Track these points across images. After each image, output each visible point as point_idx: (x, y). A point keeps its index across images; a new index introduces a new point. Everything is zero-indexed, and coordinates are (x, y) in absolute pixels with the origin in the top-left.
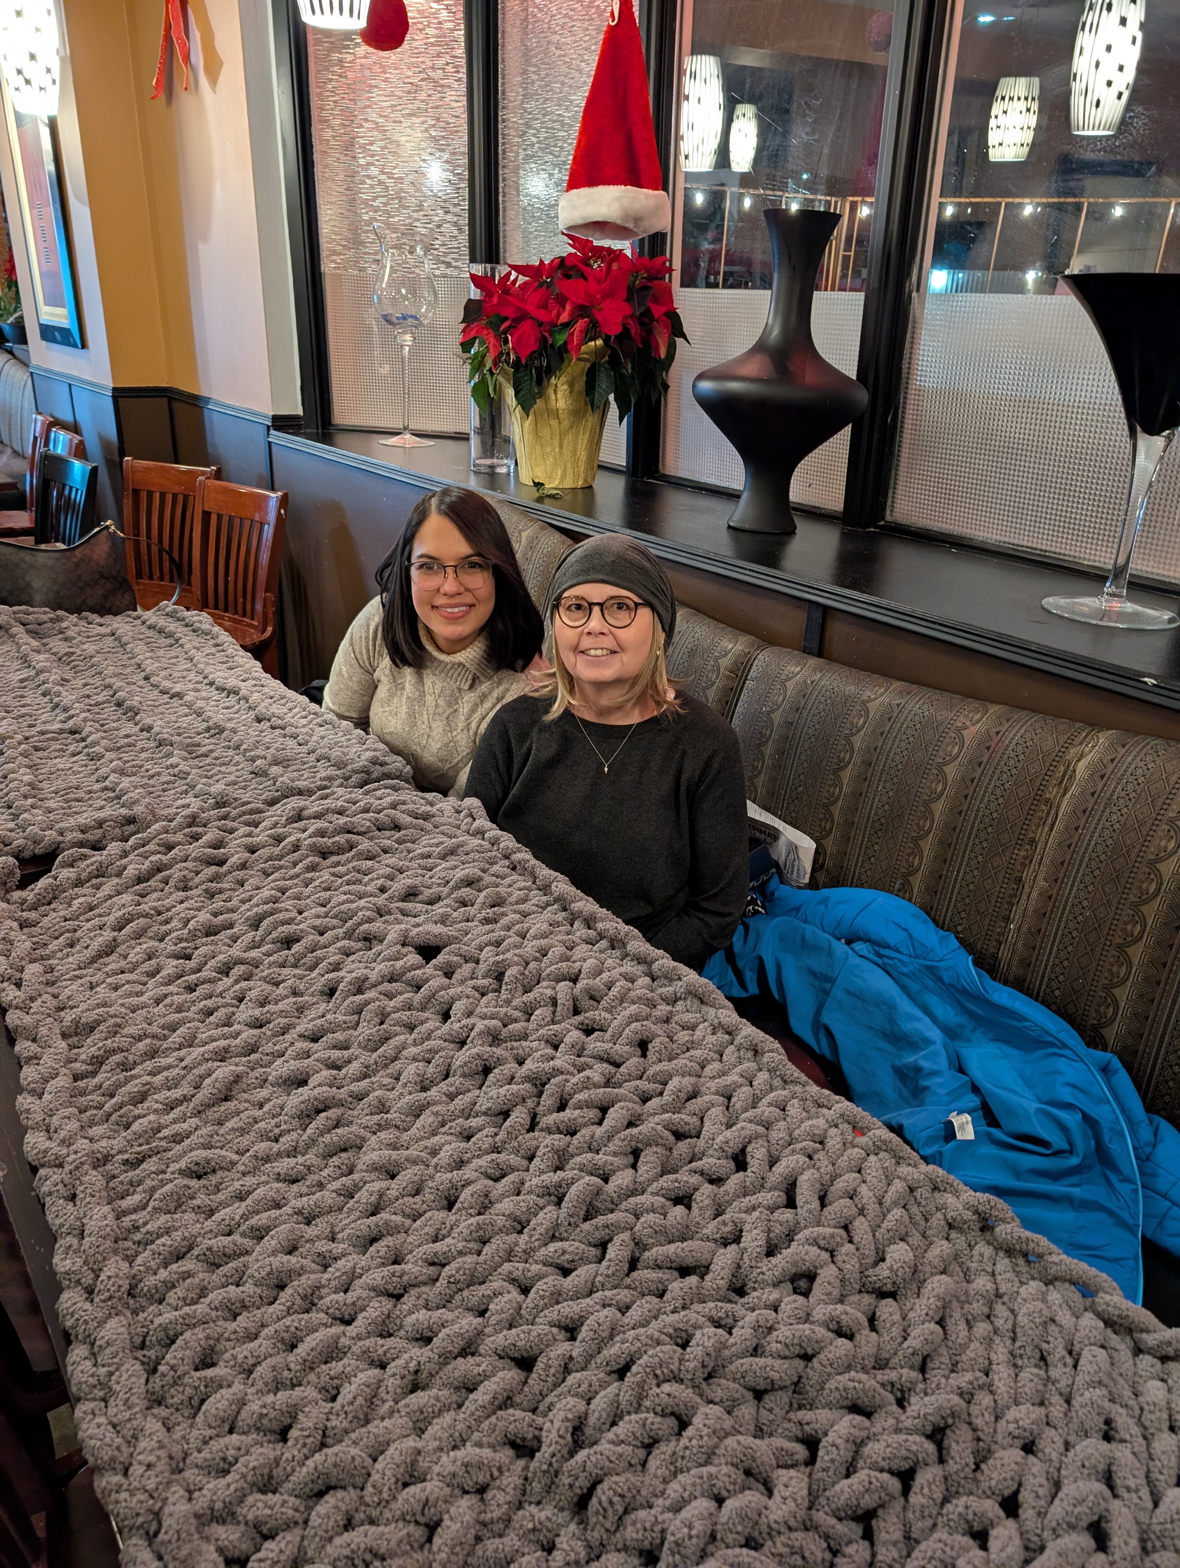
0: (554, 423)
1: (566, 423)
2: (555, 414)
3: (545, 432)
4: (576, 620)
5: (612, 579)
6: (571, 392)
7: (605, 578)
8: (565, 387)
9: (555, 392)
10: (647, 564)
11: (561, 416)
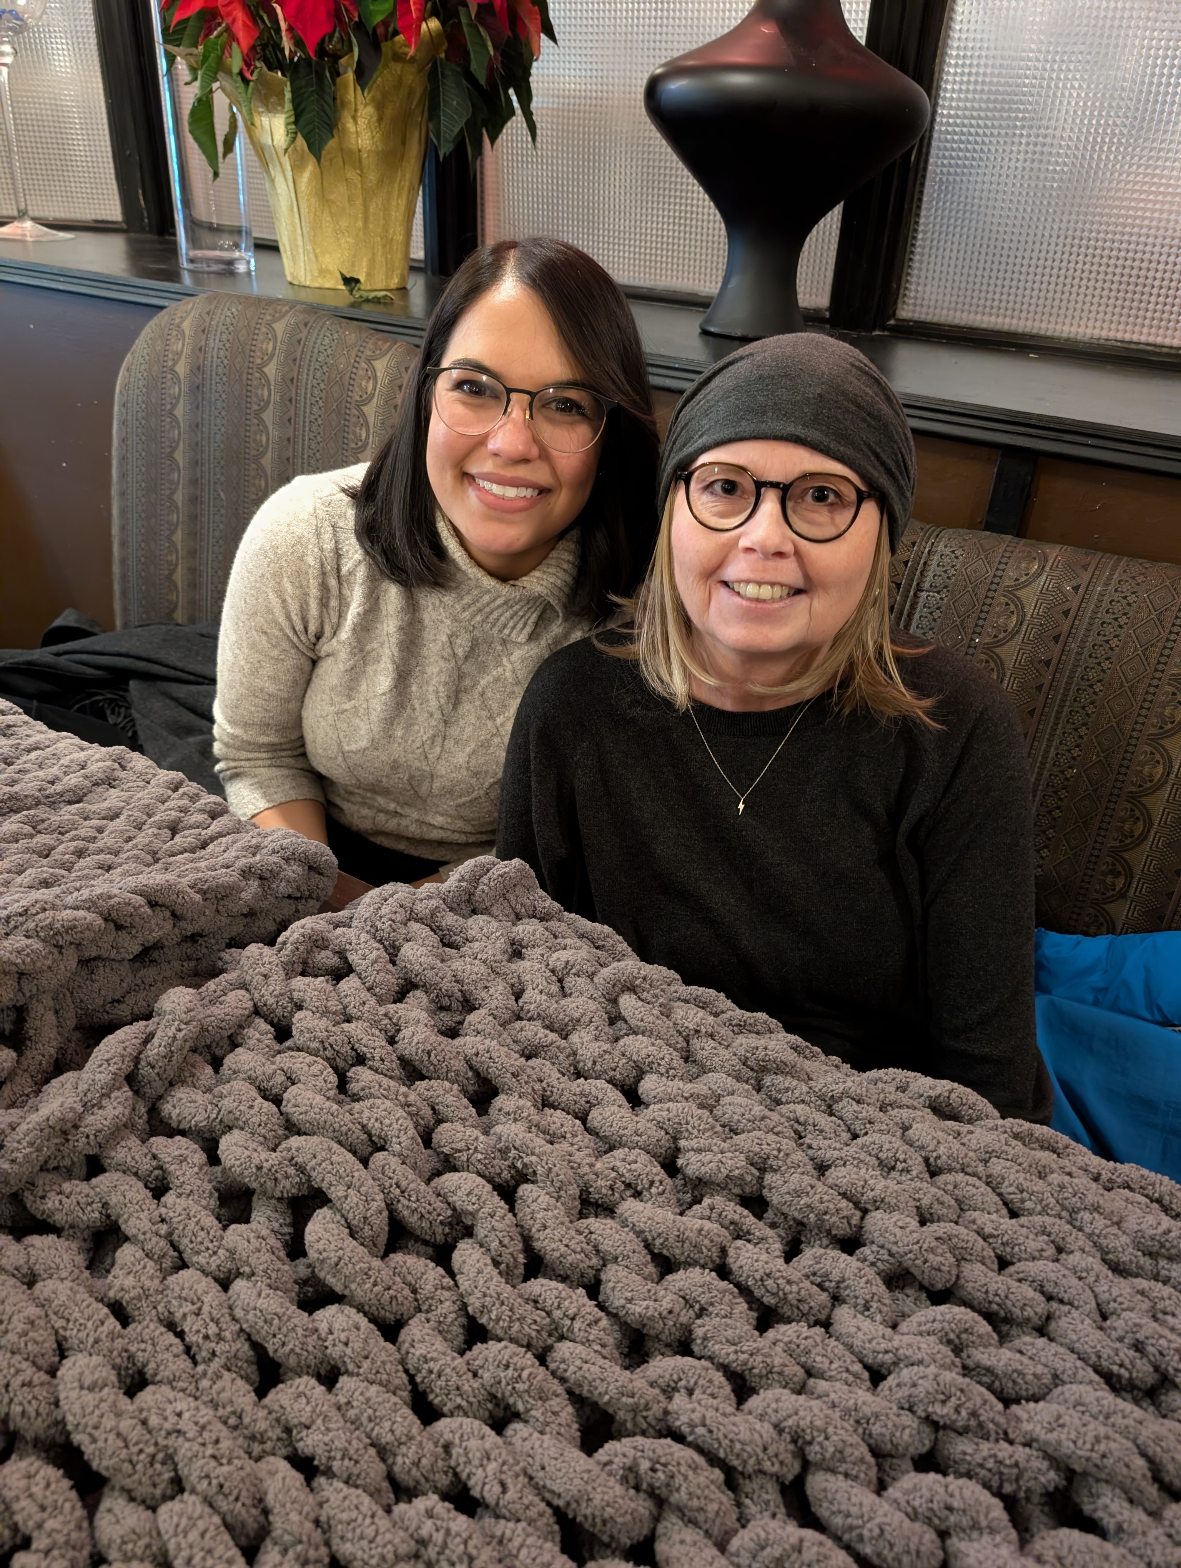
0: (352, 175)
1: (372, 177)
2: (352, 158)
3: (339, 193)
4: (722, 515)
5: (814, 435)
6: (380, 119)
7: (800, 431)
8: (370, 109)
9: (354, 118)
10: (885, 408)
11: (365, 162)
